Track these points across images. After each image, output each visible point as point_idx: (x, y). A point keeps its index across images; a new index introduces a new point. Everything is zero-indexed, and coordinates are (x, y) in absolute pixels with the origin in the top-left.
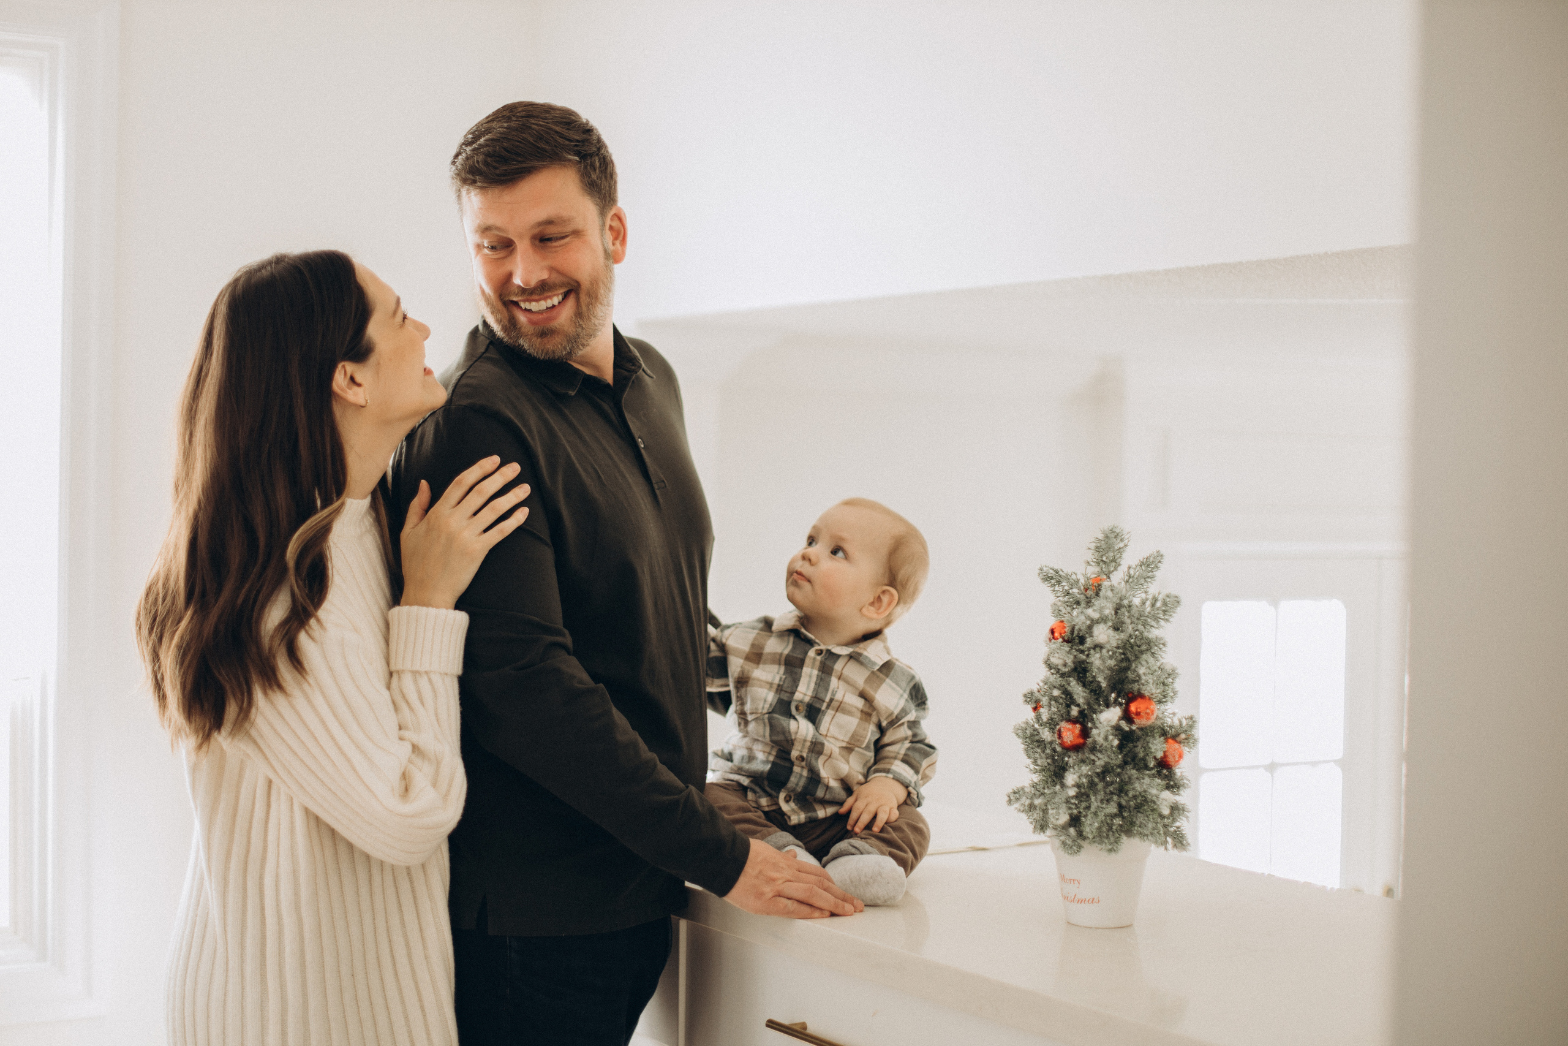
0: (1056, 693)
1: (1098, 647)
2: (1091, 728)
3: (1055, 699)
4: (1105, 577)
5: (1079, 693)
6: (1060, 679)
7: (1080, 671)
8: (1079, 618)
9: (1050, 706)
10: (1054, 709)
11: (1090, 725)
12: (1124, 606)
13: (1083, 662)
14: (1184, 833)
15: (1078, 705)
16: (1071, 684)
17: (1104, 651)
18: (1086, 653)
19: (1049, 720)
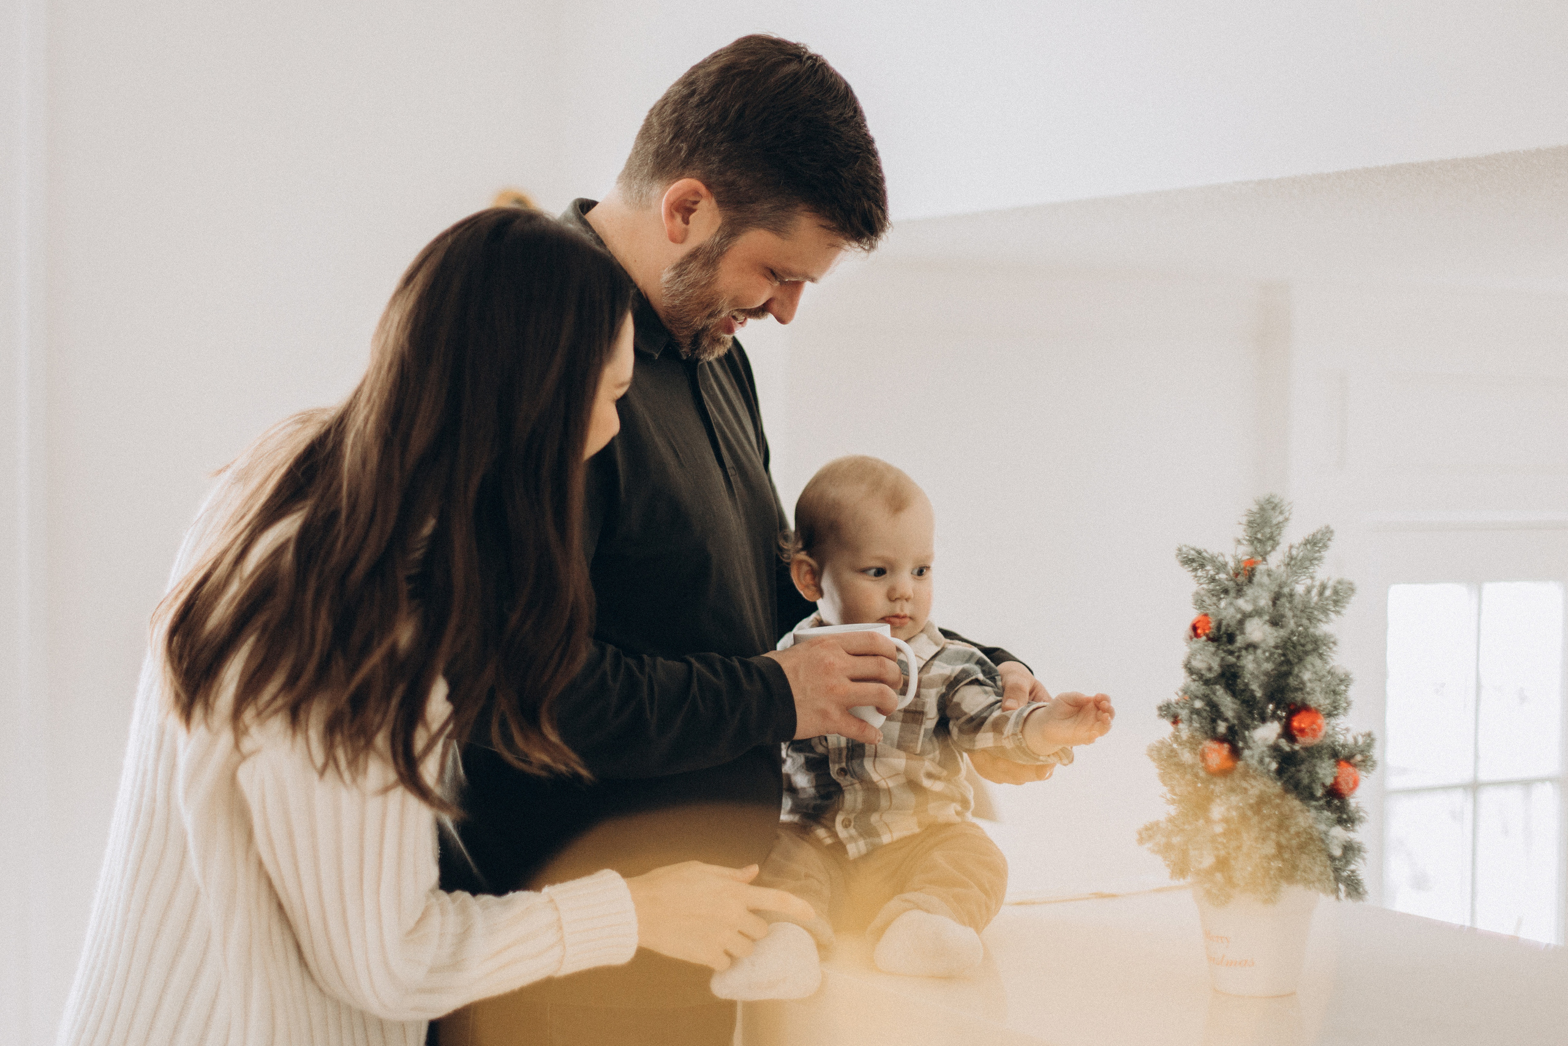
0: (1198, 704)
1: (1251, 647)
2: (1243, 749)
3: (1197, 712)
4: (1260, 558)
5: (1228, 705)
6: (1204, 687)
7: (1230, 677)
8: (1228, 610)
9: (1190, 720)
10: (1196, 725)
11: (1241, 744)
12: (1284, 595)
13: (1233, 665)
14: (1360, 878)
15: (1226, 720)
16: (1218, 693)
17: (1259, 652)
18: (1236, 654)
19: (1189, 738)
